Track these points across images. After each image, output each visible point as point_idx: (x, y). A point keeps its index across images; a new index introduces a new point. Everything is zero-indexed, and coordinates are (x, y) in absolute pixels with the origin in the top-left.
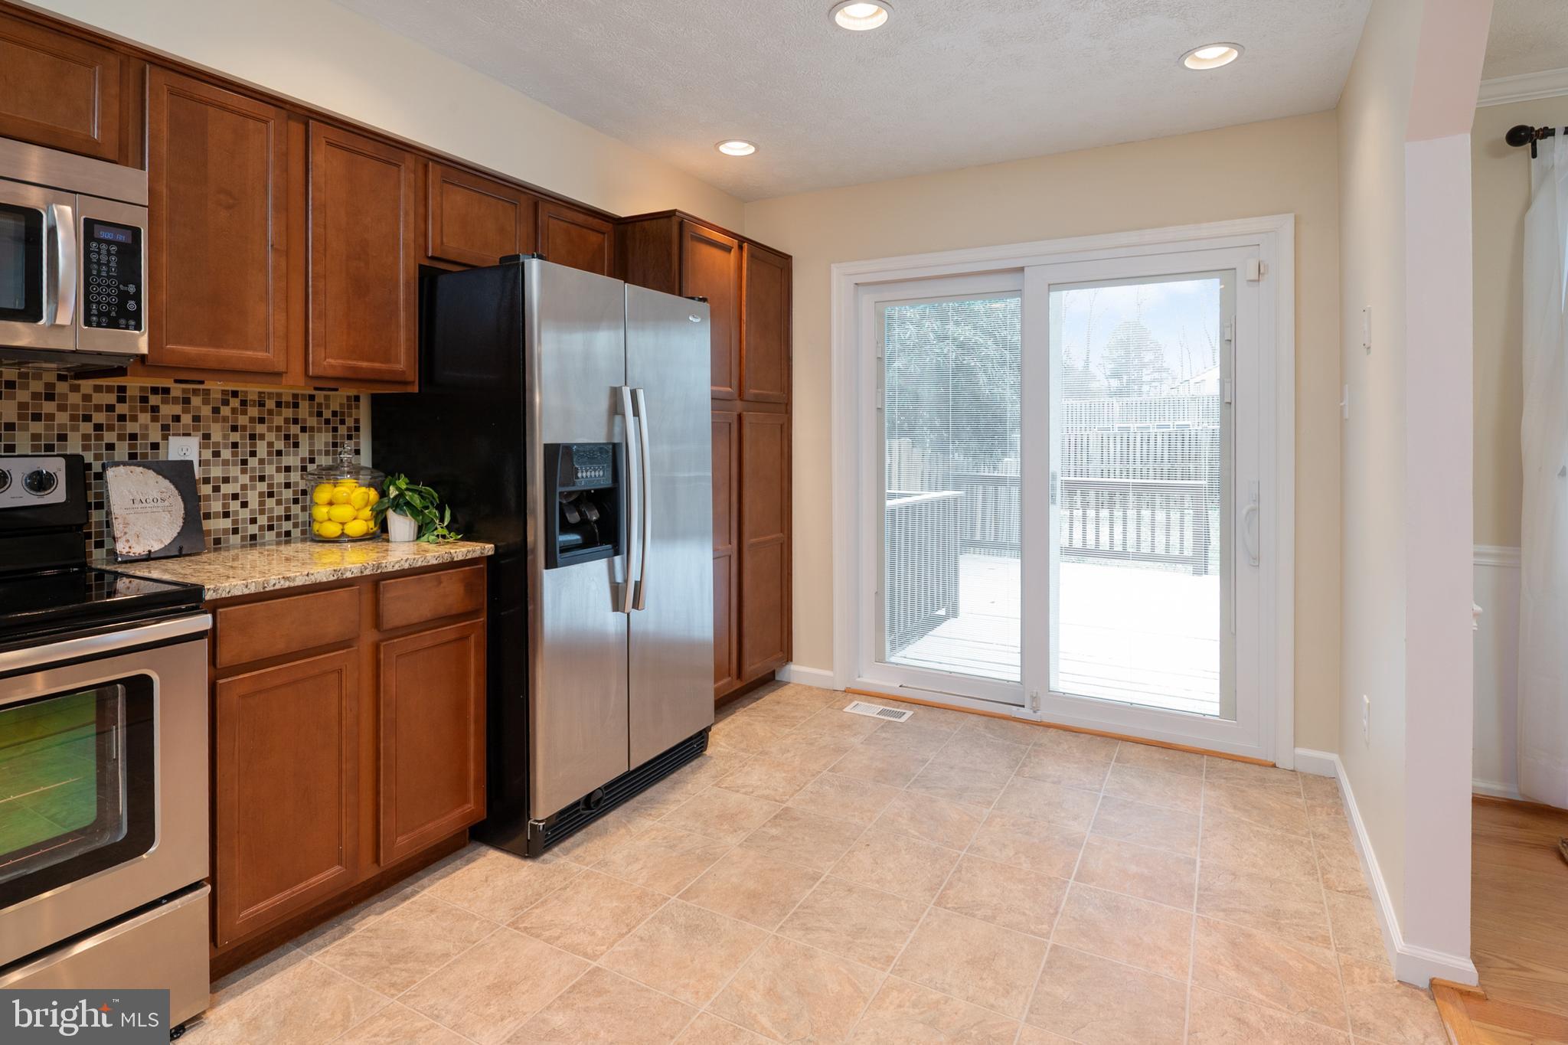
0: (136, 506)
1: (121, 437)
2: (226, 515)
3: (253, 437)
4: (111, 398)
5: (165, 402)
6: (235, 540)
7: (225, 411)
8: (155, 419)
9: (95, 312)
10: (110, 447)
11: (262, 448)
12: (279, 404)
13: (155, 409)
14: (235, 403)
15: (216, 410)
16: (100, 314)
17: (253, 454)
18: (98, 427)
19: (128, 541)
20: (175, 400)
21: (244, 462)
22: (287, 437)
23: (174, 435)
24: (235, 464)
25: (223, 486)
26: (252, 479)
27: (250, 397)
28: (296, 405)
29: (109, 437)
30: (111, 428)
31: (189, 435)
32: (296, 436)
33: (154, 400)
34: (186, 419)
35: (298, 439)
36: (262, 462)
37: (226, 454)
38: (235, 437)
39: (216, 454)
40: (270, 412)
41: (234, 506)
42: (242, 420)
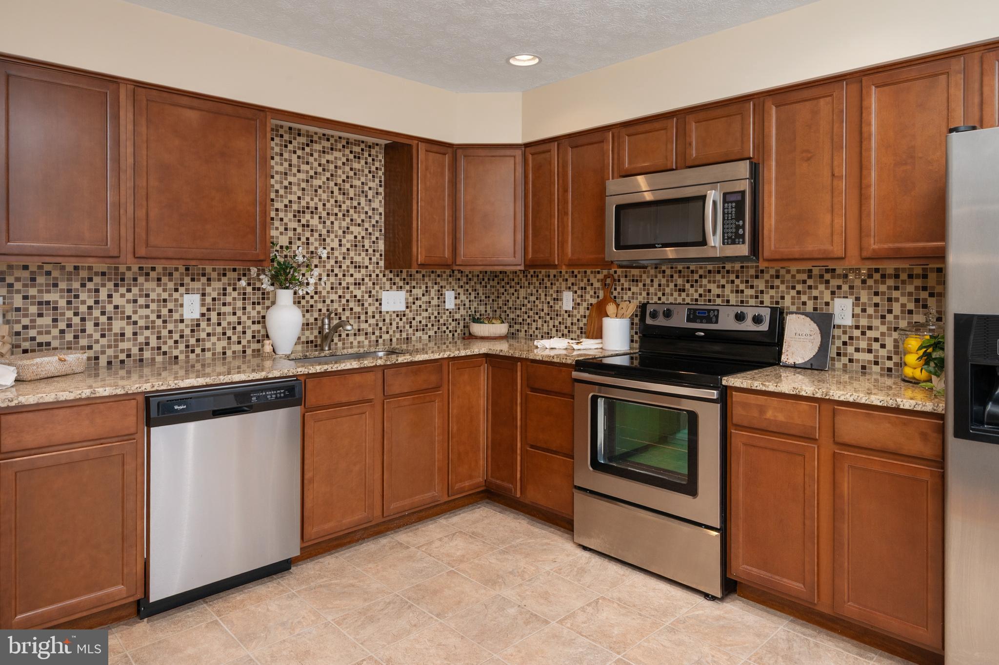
0: (796, 337)
1: (809, 298)
2: (870, 351)
3: (890, 300)
4: (804, 276)
5: (833, 277)
6: (876, 369)
7: (870, 282)
8: (827, 288)
9: (726, 238)
10: (804, 303)
11: (897, 308)
12: (910, 276)
13: (827, 282)
14: (877, 276)
15: (864, 282)
16: (729, 238)
17: (890, 311)
18: (799, 293)
19: (787, 355)
20: (839, 276)
21: (883, 317)
22: (917, 301)
23: (838, 297)
24: (876, 318)
25: (868, 332)
26: (889, 329)
27: (888, 272)
28: (925, 277)
29: (804, 298)
30: (805, 293)
31: (847, 297)
32: (925, 300)
33: (827, 276)
34: (845, 288)
35: (927, 302)
36: (896, 317)
37: (870, 310)
38: (877, 299)
39: (864, 310)
40: (903, 282)
41: (876, 346)
42: (882, 288)
